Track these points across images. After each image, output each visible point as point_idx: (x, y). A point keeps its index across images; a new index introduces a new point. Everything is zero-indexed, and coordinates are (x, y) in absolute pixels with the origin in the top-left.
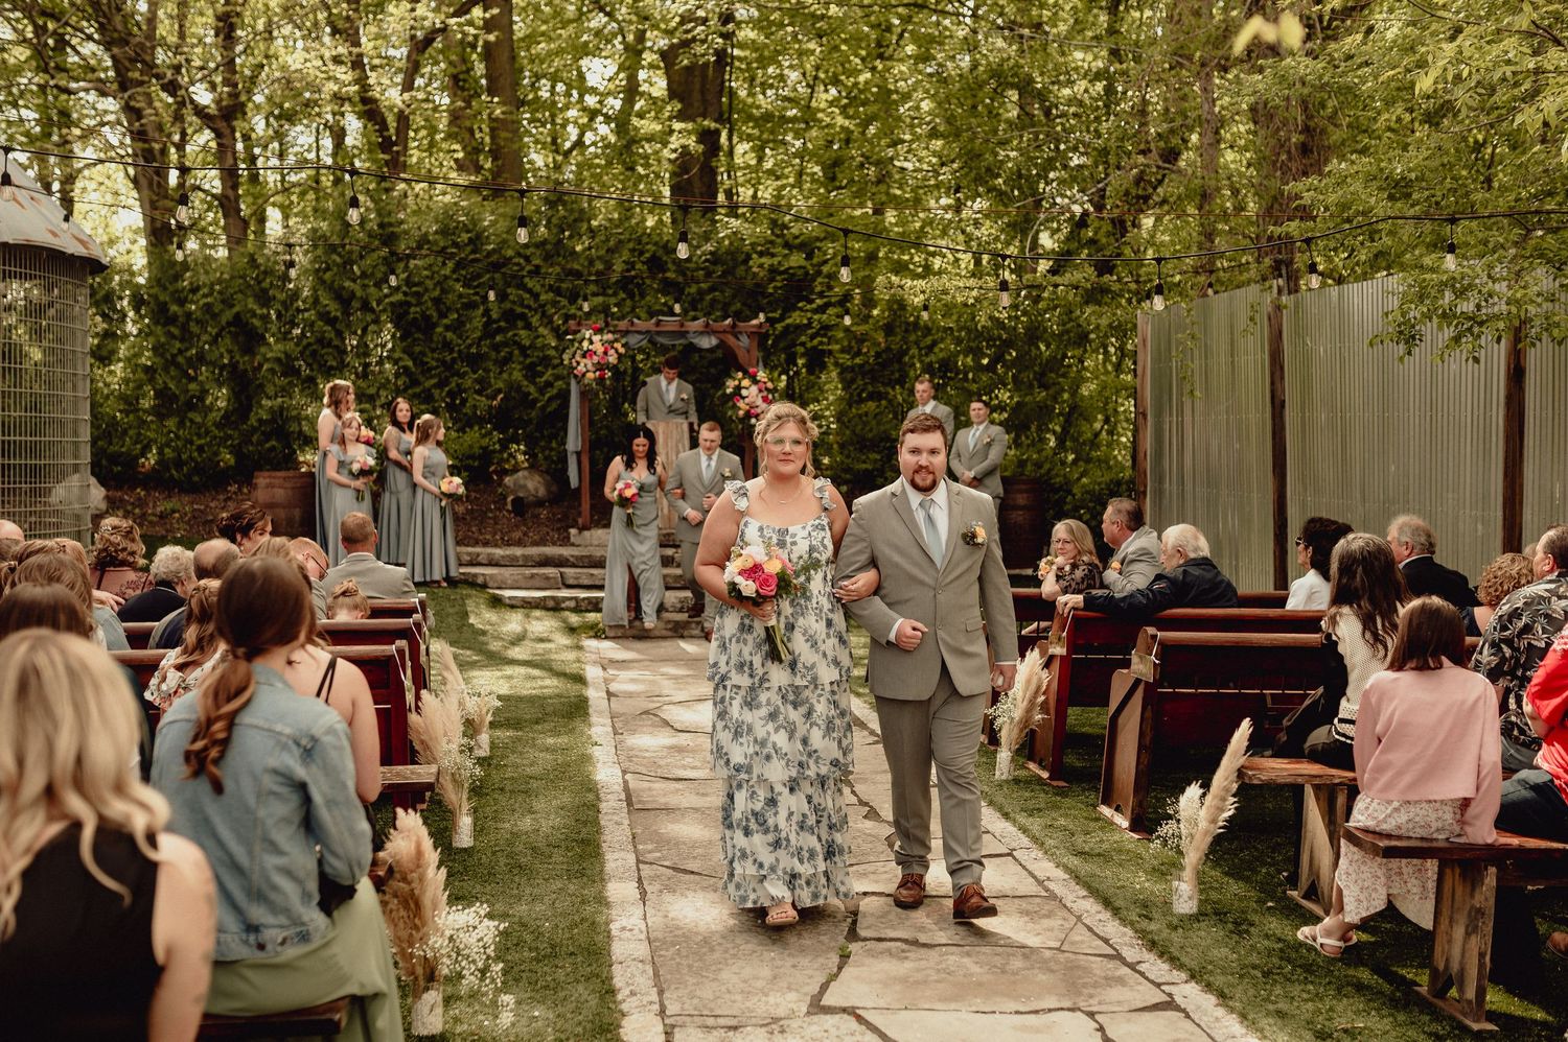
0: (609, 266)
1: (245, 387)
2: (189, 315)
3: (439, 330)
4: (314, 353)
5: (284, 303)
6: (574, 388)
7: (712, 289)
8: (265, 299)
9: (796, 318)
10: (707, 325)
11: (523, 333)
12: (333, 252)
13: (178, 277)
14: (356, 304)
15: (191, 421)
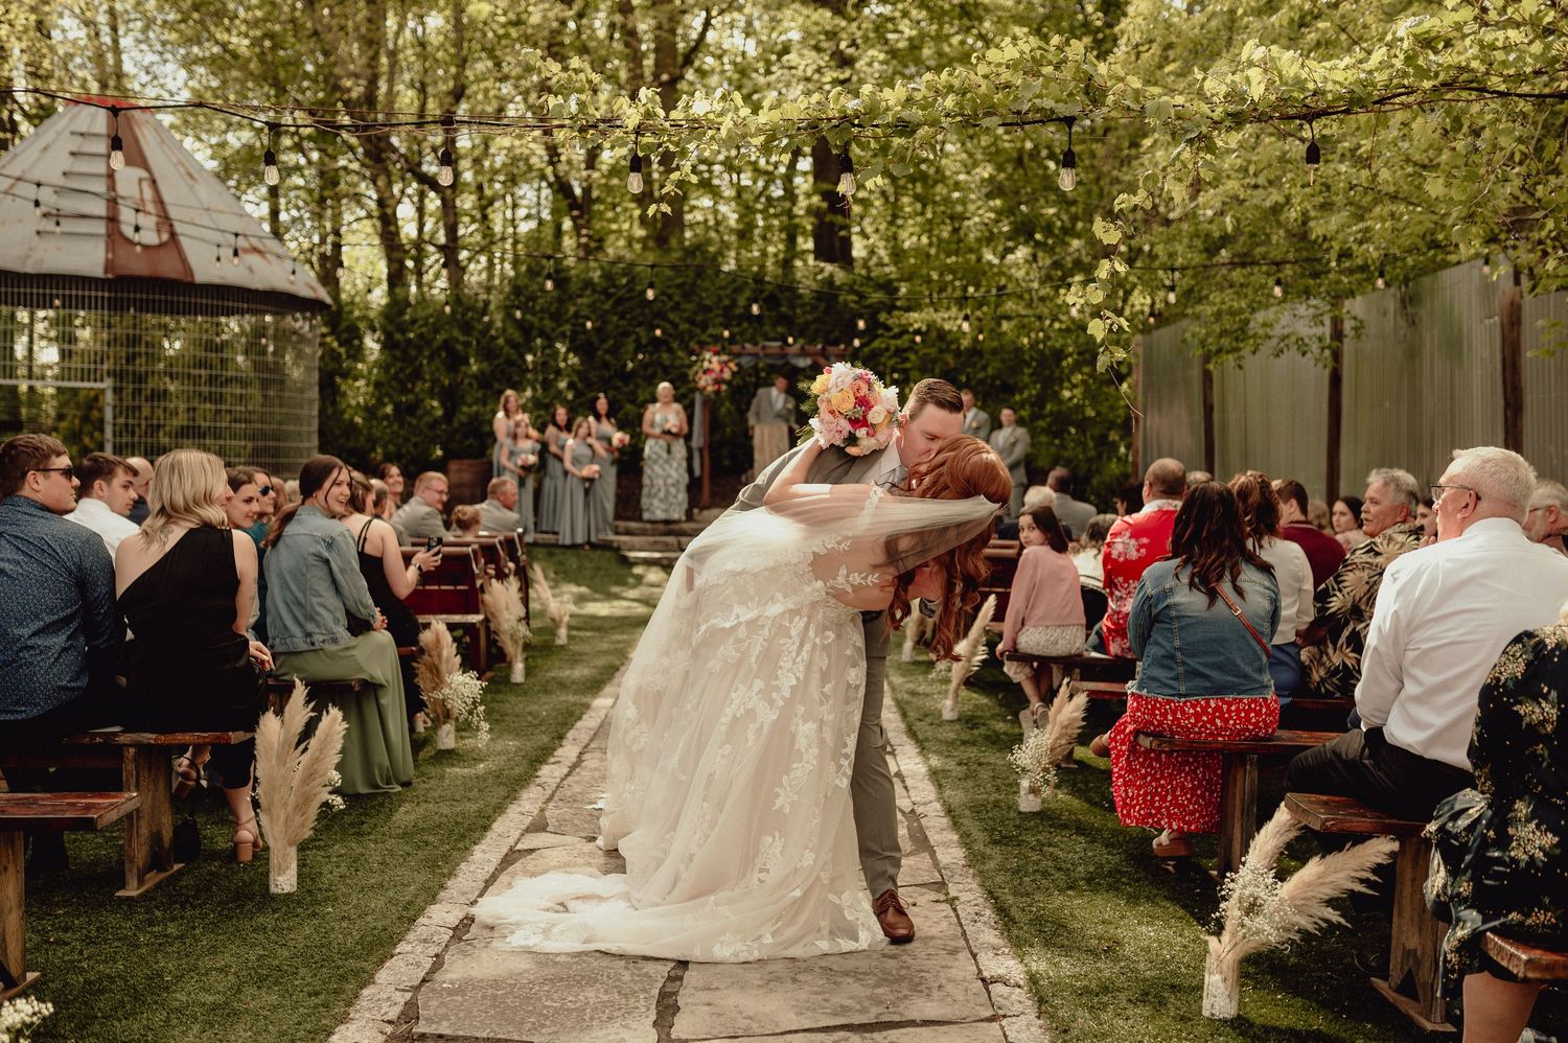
0: (734, 303)
1: (451, 398)
2: (409, 341)
3: (600, 353)
4: (503, 371)
5: (481, 332)
6: (698, 398)
7: (816, 320)
8: (467, 328)
9: (876, 344)
10: (802, 348)
11: (665, 356)
12: (519, 293)
13: (402, 313)
14: (534, 333)
15: (410, 424)
